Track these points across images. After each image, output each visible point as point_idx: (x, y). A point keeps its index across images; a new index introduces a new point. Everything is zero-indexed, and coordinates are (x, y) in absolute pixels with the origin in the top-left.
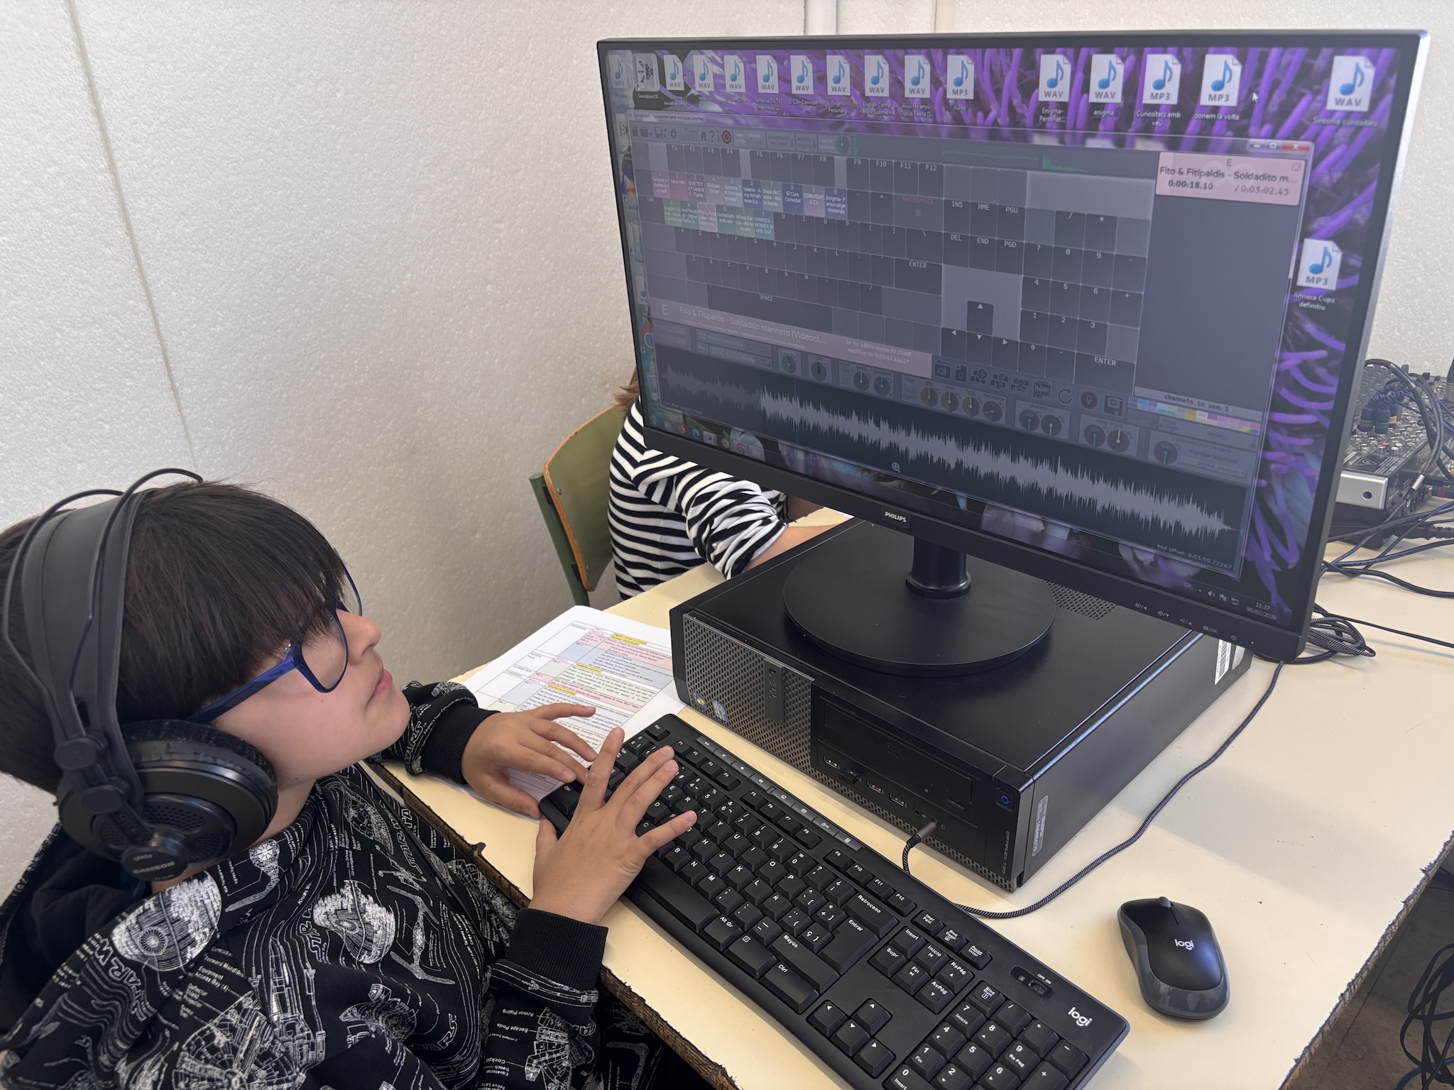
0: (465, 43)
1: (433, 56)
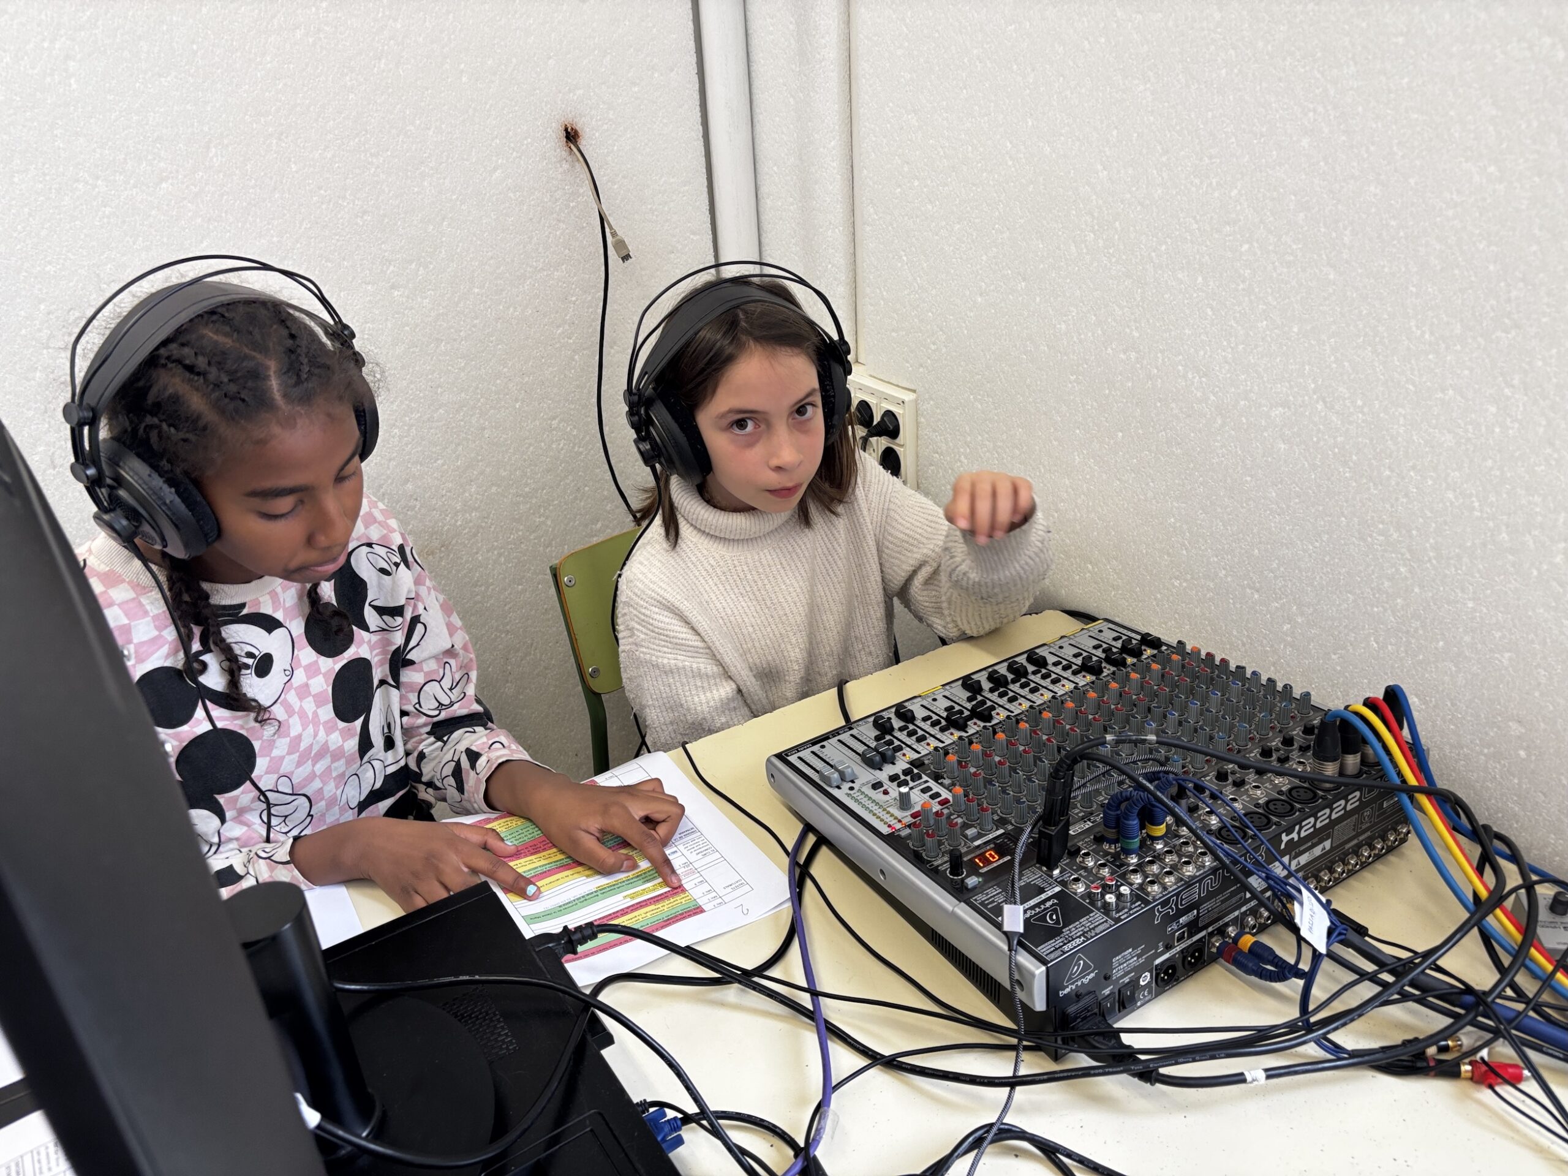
0: (98, 155)
1: (45, 174)
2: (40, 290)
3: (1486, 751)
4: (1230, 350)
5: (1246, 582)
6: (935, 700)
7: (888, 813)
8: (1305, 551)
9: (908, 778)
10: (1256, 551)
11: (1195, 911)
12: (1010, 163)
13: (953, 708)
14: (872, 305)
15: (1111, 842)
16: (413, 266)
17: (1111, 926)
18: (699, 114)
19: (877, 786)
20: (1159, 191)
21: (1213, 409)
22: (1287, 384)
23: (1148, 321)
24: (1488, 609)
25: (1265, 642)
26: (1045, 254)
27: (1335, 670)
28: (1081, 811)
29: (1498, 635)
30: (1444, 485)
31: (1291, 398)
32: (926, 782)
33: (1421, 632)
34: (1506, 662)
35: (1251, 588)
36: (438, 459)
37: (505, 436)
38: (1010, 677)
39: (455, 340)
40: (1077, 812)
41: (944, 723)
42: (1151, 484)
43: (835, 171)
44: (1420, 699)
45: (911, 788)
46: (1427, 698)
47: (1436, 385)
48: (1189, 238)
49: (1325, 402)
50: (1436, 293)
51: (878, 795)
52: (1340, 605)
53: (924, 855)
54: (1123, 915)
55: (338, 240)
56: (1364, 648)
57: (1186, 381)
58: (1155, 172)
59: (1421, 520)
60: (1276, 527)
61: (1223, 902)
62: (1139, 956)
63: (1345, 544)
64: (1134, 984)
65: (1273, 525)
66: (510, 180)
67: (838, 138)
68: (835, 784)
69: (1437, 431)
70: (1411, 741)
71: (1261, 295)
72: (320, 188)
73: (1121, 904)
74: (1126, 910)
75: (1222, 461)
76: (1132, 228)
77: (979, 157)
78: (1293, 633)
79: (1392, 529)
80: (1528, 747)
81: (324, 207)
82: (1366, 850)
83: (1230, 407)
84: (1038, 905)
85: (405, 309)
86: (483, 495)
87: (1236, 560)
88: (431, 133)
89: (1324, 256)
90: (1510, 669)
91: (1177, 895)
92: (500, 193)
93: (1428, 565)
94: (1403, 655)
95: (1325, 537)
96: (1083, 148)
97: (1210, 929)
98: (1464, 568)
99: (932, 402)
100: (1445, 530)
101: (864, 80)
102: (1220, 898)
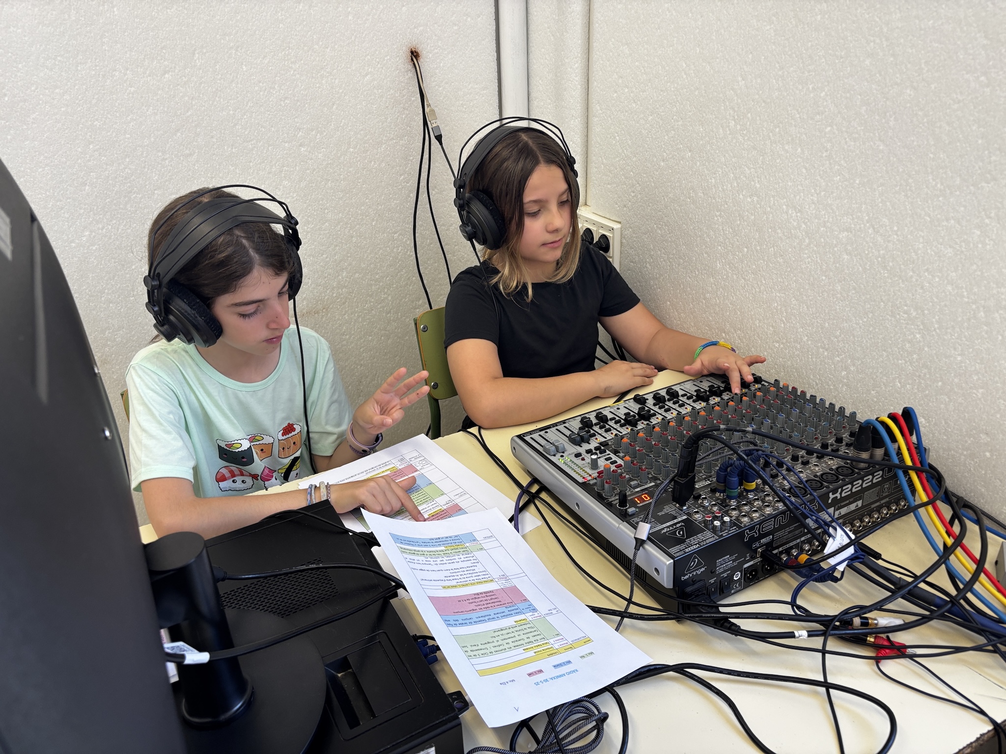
2: (91, 136)
3: (965, 453)
4: (816, 195)
5: (819, 344)
6: (618, 409)
7: (584, 470)
8: (857, 324)
9: (598, 452)
10: (827, 324)
11: (771, 536)
12: (685, 76)
13: (630, 414)
14: (596, 168)
15: (720, 492)
16: (314, 133)
17: (716, 540)
18: (495, 45)
19: (578, 455)
20: (777, 94)
21: (804, 233)
22: (851, 217)
23: (766, 177)
24: (970, 361)
25: (830, 382)
26: (704, 135)
27: (873, 400)
28: (704, 475)
29: (975, 378)
30: (946, 282)
31: (853, 226)
32: (609, 454)
33: (928, 376)
34: (980, 396)
35: (823, 348)
36: (323, 254)
37: (364, 242)
38: (667, 397)
39: (337, 180)
40: (702, 475)
41: (623, 421)
42: (764, 282)
43: (577, 83)
44: (926, 420)
45: (600, 458)
46: (930, 419)
47: (943, 217)
48: (794, 123)
49: (874, 228)
50: (945, 158)
51: (578, 461)
52: (878, 359)
53: (603, 495)
54: (724, 534)
55: (269, 115)
56: (892, 387)
57: (787, 215)
58: (774, 81)
59: (931, 304)
60: (839, 309)
61: (789, 532)
62: (734, 561)
63: (883, 320)
64: (730, 578)
65: (838, 307)
66: (376, 82)
67: (580, 62)
68: (553, 453)
69: (942, 246)
70: (916, 443)
71: (837, 160)
72: (260, 82)
73: (724, 528)
74: (727, 531)
75: (808, 267)
76: (758, 118)
77: (666, 73)
78: (848, 377)
79: (912, 310)
80: (992, 450)
81: (261, 93)
82: (885, 510)
83: (814, 232)
84: (672, 526)
85: (307, 160)
86: (350, 278)
87: (814, 330)
88: (328, 50)
89: (877, 134)
90: (982, 400)
91: (760, 524)
92: (369, 90)
93: (934, 333)
94: (916, 391)
95: (870, 315)
96: (730, 67)
97: (781, 549)
98: (956, 335)
99: (630, 230)
100: (945, 310)
101: (597, 25)
102: (788, 530)
